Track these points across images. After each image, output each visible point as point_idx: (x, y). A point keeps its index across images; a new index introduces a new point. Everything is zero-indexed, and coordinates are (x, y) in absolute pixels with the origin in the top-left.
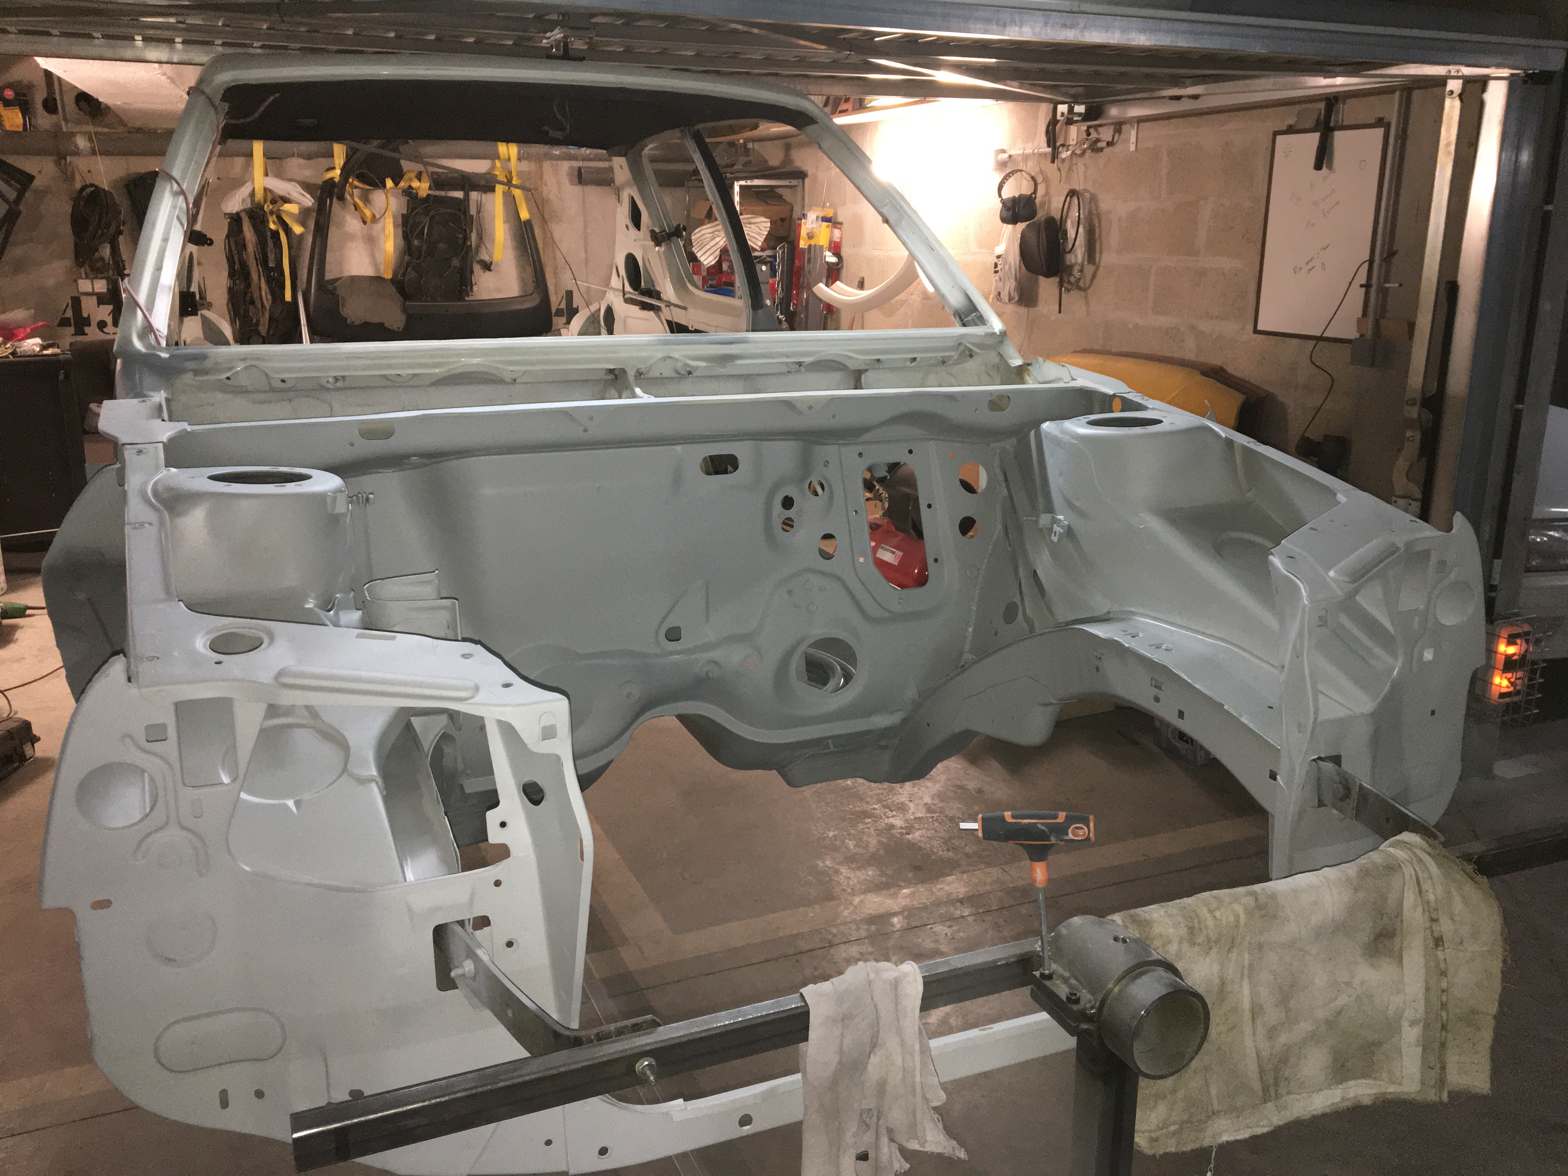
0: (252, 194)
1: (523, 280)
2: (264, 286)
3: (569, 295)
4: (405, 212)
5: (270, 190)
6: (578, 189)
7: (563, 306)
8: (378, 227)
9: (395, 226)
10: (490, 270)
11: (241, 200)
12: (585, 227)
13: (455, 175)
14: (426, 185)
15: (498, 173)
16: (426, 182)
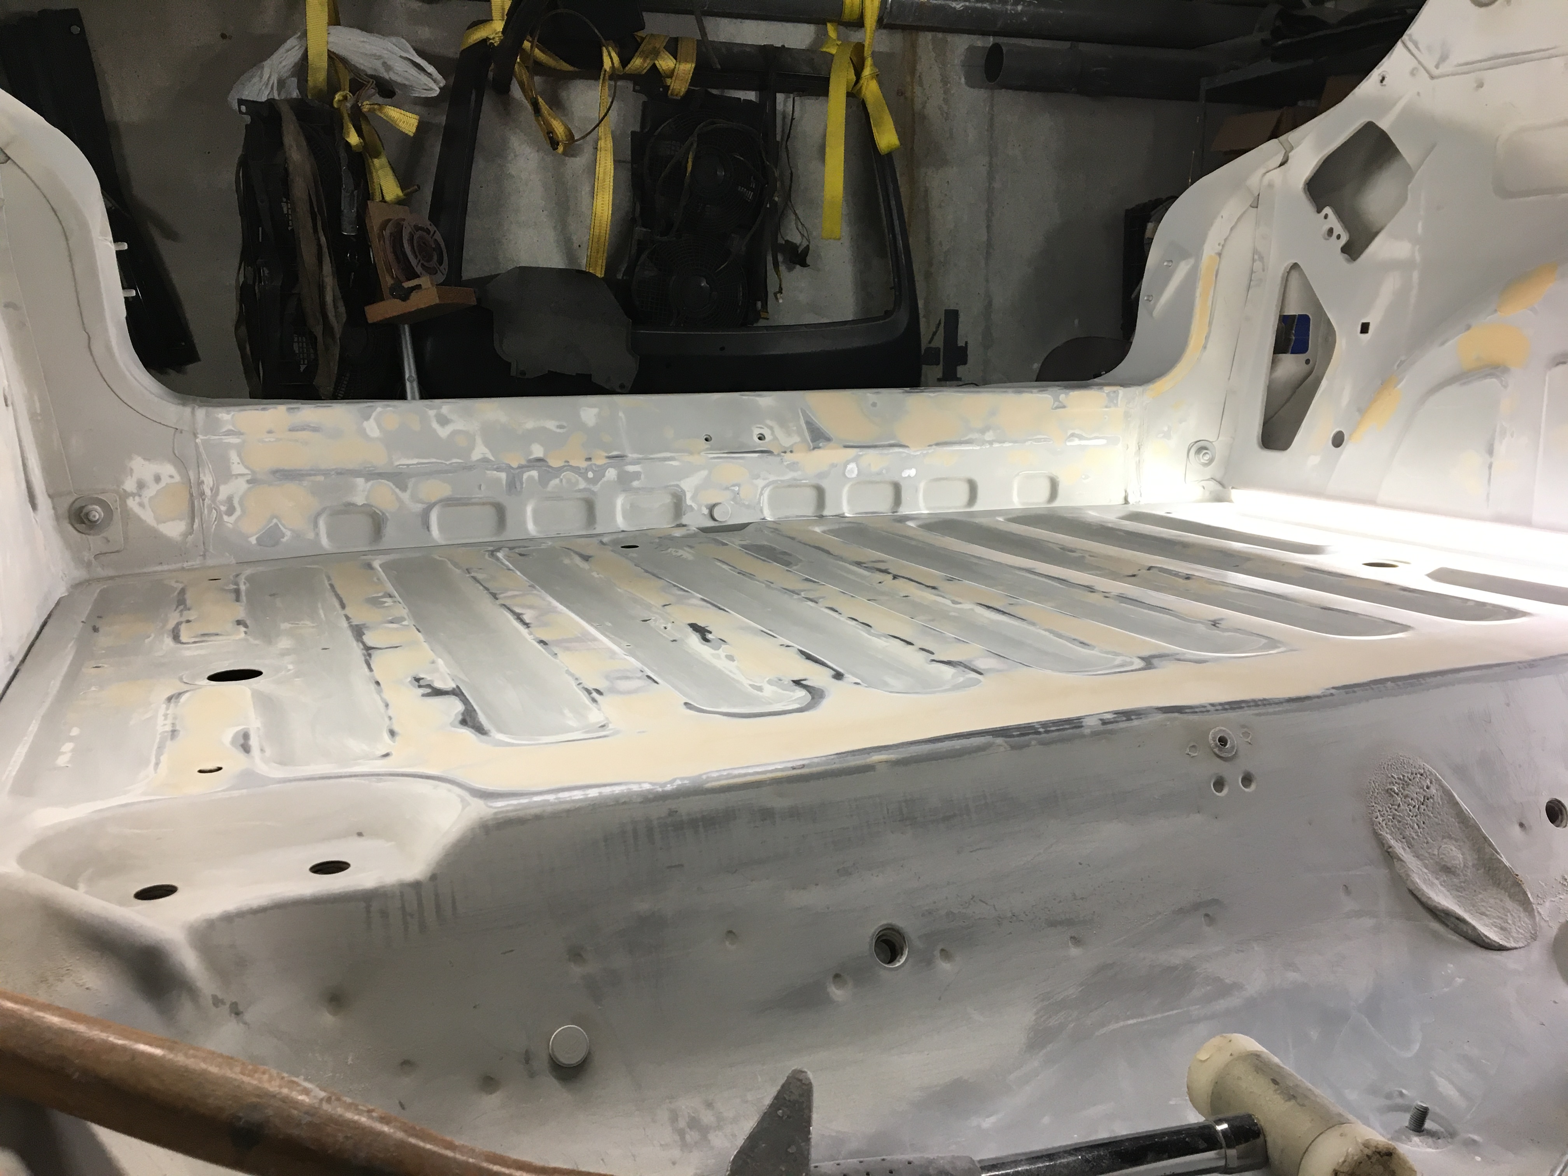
0: (302, 67)
1: (863, 286)
2: (330, 281)
3: (952, 317)
4: (637, 129)
5: (344, 61)
6: (980, 95)
7: (939, 342)
8: (577, 163)
9: (617, 162)
10: (804, 264)
11: (274, 79)
12: (991, 177)
13: (748, 50)
14: (686, 68)
15: (833, 51)
16: (686, 61)
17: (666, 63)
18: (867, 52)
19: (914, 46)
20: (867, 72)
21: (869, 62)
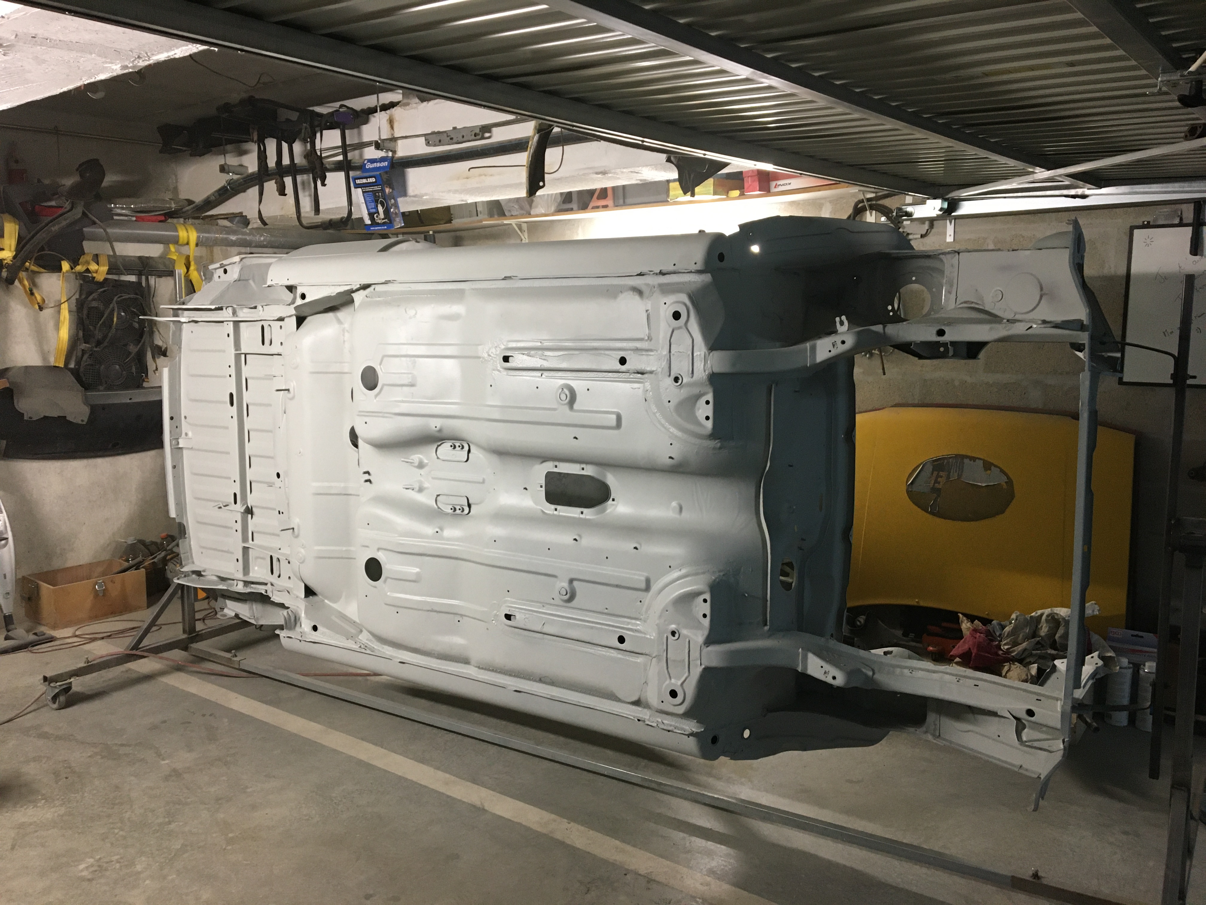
4: (79, 297)
10: (166, 355)
13: (133, 259)
14: (104, 269)
15: (175, 258)
16: (104, 266)
17: (93, 267)
18: (191, 259)
19: (212, 252)
20: (192, 268)
21: (192, 263)
